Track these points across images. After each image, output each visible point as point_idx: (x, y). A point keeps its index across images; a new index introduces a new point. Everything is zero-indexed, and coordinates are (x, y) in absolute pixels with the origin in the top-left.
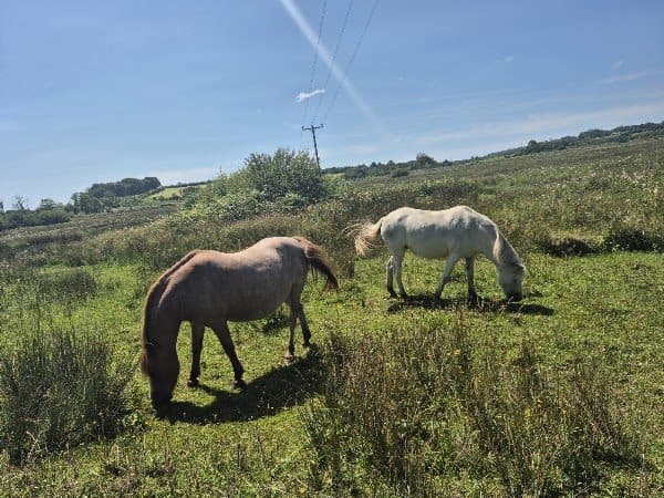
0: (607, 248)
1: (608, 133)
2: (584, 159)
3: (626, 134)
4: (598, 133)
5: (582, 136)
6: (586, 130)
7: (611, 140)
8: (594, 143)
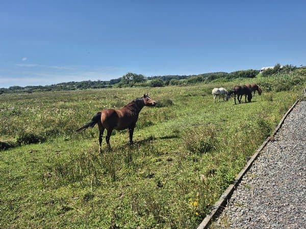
0: (19, 144)
1: (23, 88)
2: (11, 100)
3: (31, 89)
4: (18, 88)
5: (10, 89)
6: (13, 86)
7: (24, 92)
8: (17, 92)
